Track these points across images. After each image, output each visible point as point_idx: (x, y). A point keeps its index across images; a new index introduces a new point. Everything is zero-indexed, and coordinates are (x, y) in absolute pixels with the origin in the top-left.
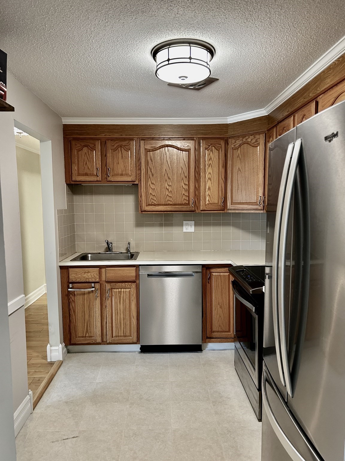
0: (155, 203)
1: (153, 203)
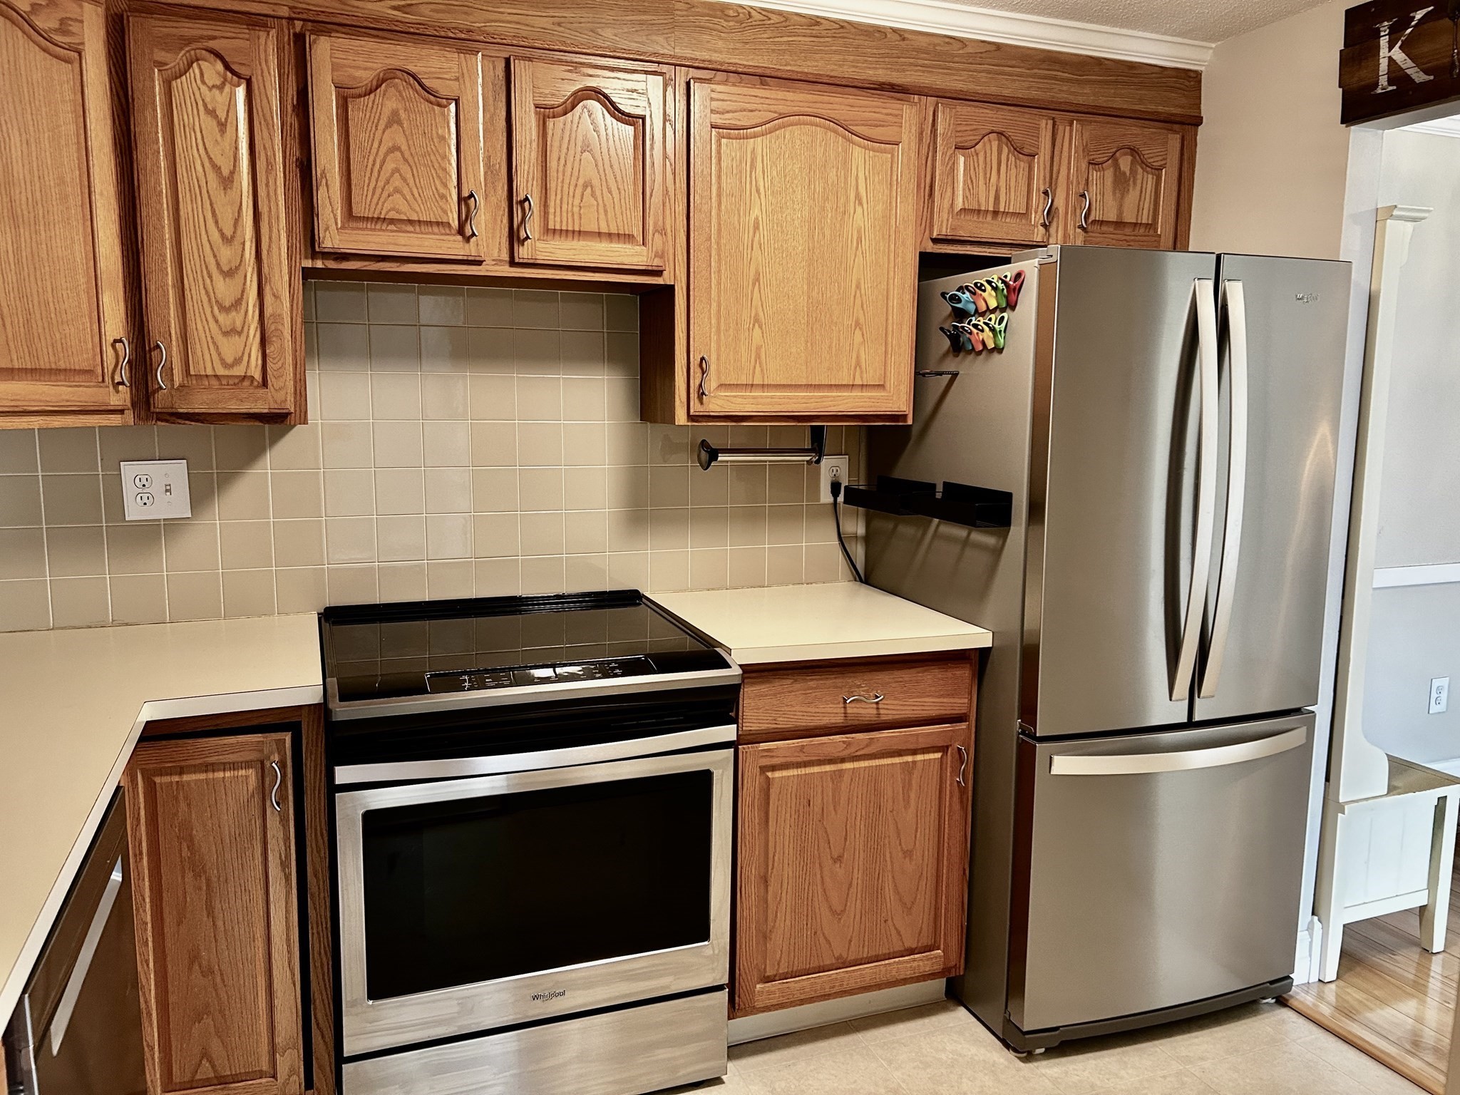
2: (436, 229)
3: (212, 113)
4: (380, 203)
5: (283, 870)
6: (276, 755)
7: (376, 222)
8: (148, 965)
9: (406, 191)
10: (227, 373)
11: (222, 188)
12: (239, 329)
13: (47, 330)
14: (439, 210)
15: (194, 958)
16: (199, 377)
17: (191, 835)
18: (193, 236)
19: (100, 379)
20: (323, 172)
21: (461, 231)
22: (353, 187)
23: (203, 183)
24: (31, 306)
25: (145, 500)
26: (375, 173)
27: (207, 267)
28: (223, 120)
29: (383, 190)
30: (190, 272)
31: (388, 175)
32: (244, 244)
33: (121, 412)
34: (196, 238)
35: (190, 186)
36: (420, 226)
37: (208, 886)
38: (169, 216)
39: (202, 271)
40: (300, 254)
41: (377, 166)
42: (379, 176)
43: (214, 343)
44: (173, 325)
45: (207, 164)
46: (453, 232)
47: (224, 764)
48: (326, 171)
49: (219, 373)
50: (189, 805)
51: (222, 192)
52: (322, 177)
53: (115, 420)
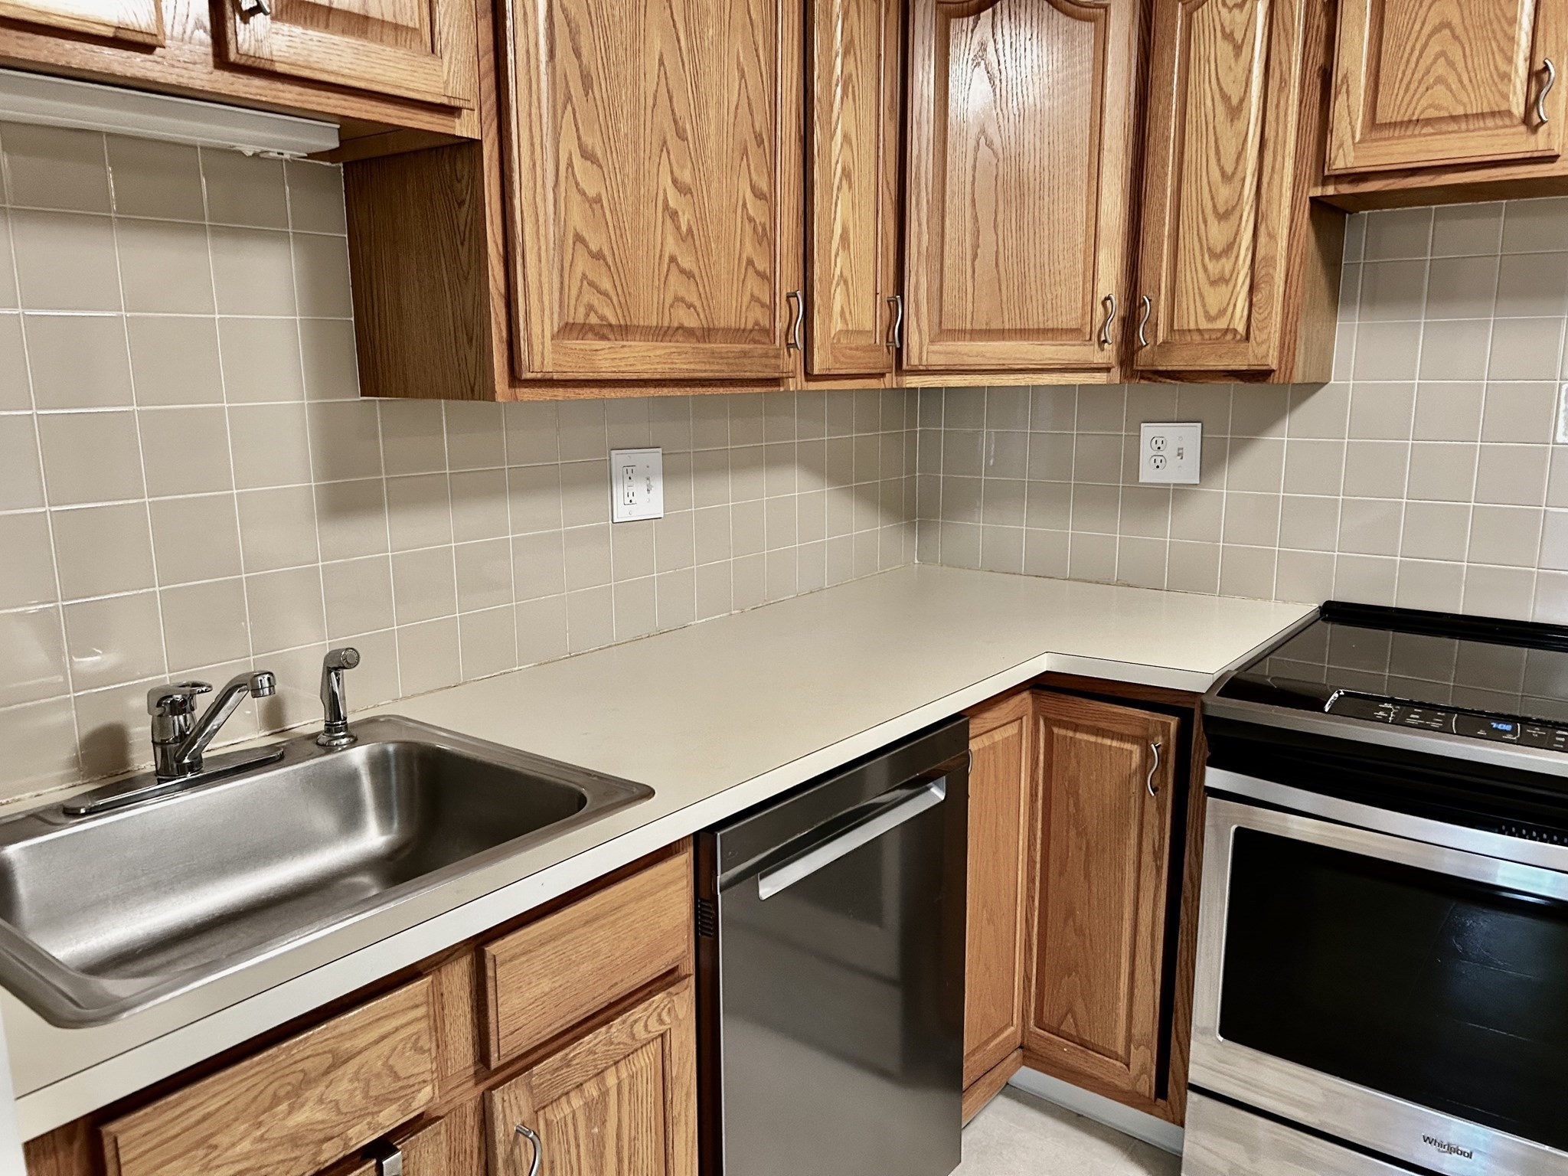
0: (602, 318)
1: (593, 320)
2: (1490, 122)
3: (1228, 37)
4: (1414, 102)
5: (1156, 861)
6: (1160, 738)
7: (1407, 128)
8: (1033, 901)
9: (1452, 80)
10: (1210, 326)
11: (1229, 120)
12: (1227, 277)
13: (1039, 292)
14: (1497, 94)
15: (1070, 913)
16: (1182, 332)
17: (1077, 793)
18: (1194, 179)
19: (1088, 338)
20: (1345, 76)
21: (1526, 120)
22: (1381, 88)
23: (1210, 118)
24: (1027, 269)
25: (1158, 463)
26: (1412, 65)
27: (1203, 212)
28: (1240, 42)
29: (1420, 83)
30: (1186, 218)
31: (1429, 62)
32: (1244, 180)
33: (1108, 370)
34: (1196, 181)
35: (1197, 126)
36: (1467, 122)
37: (1088, 848)
38: (1173, 162)
39: (1198, 217)
40: (1309, 182)
41: (1416, 53)
42: (1416, 66)
43: (1201, 295)
44: (1164, 279)
45: (1217, 96)
46: (1516, 122)
47: (1114, 733)
48: (1349, 75)
49: (1201, 327)
50: (1078, 763)
51: (1229, 124)
52: (1342, 81)
53: (1100, 378)
